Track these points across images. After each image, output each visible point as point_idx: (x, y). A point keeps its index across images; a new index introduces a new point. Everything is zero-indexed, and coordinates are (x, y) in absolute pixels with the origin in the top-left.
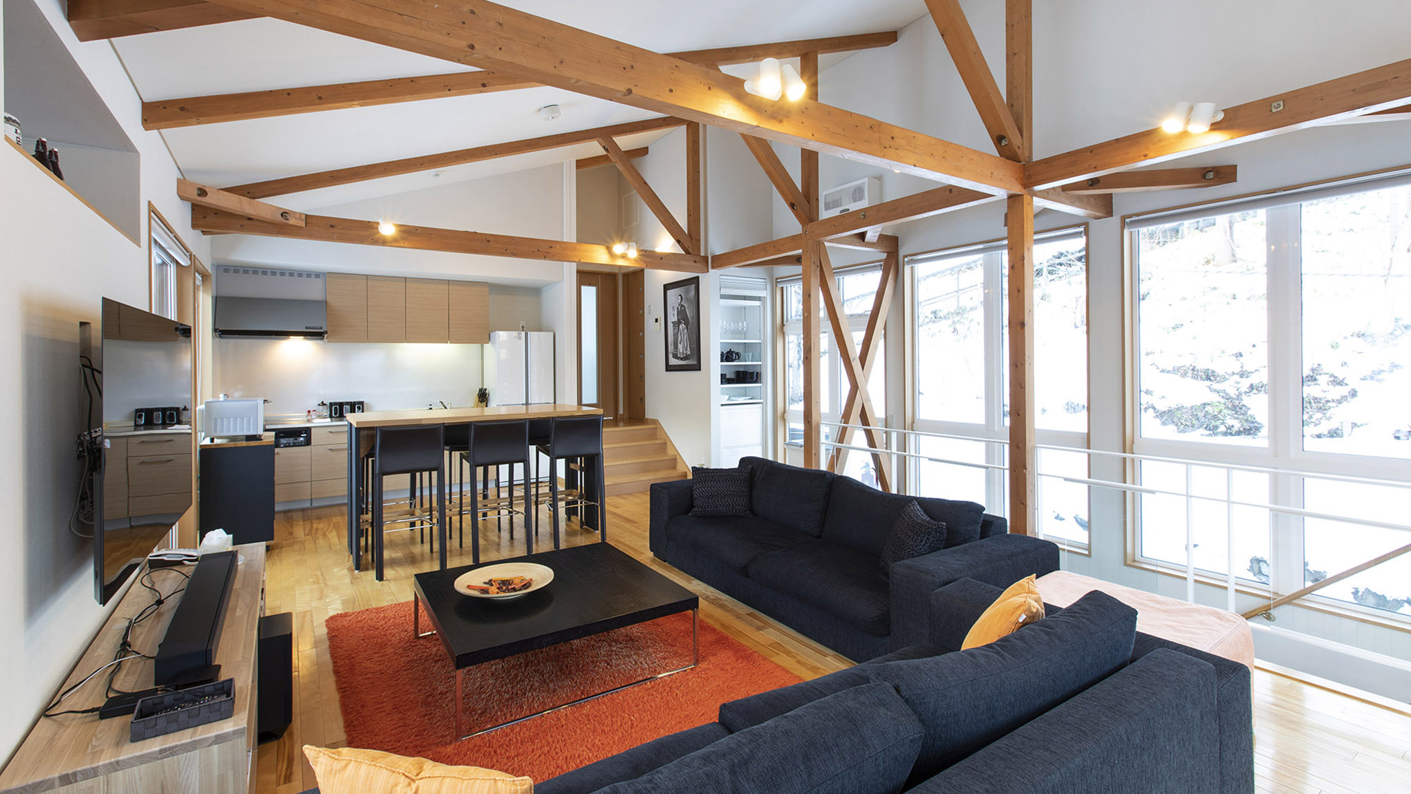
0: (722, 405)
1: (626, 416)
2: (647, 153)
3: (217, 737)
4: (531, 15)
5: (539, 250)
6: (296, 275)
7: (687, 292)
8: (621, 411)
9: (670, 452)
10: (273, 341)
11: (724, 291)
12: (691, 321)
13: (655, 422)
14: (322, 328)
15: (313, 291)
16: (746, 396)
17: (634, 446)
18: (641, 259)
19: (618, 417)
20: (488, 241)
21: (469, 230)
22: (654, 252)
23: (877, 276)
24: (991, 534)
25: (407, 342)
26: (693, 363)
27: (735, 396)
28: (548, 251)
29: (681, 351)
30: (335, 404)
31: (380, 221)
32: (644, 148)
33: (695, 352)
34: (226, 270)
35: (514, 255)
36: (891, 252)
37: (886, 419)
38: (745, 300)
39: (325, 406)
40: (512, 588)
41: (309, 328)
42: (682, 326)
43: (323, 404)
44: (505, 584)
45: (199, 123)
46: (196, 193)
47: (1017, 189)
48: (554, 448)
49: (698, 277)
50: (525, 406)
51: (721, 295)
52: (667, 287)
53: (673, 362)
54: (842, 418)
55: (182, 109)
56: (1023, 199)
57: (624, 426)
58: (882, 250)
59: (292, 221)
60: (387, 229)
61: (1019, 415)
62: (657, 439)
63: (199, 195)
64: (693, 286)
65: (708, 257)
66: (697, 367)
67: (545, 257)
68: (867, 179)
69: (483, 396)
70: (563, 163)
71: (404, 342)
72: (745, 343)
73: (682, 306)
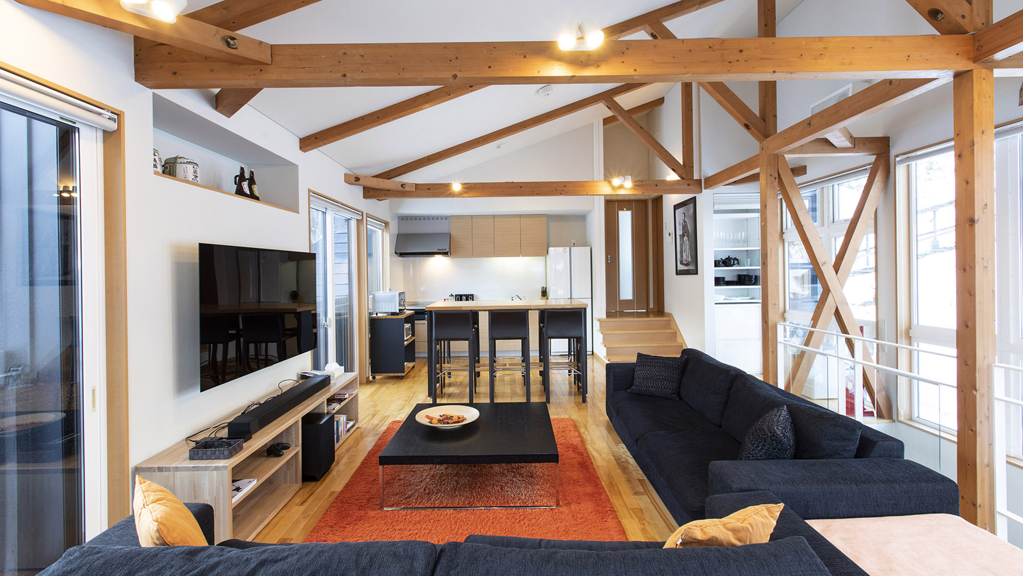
0: (716, 304)
1: (656, 310)
2: (664, 102)
3: (216, 467)
4: (382, 44)
5: (556, 190)
6: (435, 219)
7: (688, 210)
8: (651, 306)
9: (679, 340)
10: (426, 258)
11: (717, 207)
12: (691, 234)
13: (670, 315)
14: (446, 250)
15: (441, 228)
16: (748, 296)
17: (648, 333)
18: (634, 188)
19: (649, 310)
20: (521, 187)
21: (509, 181)
22: (665, 180)
23: (863, 180)
24: (872, 455)
25: (496, 257)
26: (690, 268)
27: (735, 296)
28: (562, 189)
29: (685, 259)
30: (458, 295)
31: (452, 182)
32: (660, 98)
33: (694, 259)
34: (402, 219)
35: (538, 194)
36: (880, 154)
37: (877, 322)
38: (747, 213)
39: (452, 297)
40: (446, 422)
41: (440, 250)
42: (686, 238)
43: (452, 296)
44: (445, 419)
45: (325, 144)
46: (354, 180)
47: (963, 65)
48: (547, 331)
49: (695, 197)
50: (569, 300)
51: (714, 211)
52: (676, 207)
53: (681, 267)
54: (812, 320)
55: (316, 138)
56: (972, 73)
57: (654, 317)
58: (869, 153)
59: (407, 189)
60: (457, 187)
61: (967, 327)
62: (670, 329)
63: (356, 181)
64: (692, 205)
65: (701, 180)
66: (695, 272)
67: (561, 194)
68: (851, 84)
69: (544, 293)
70: (593, 123)
71: (493, 257)
72: (747, 250)
73: (685, 222)
